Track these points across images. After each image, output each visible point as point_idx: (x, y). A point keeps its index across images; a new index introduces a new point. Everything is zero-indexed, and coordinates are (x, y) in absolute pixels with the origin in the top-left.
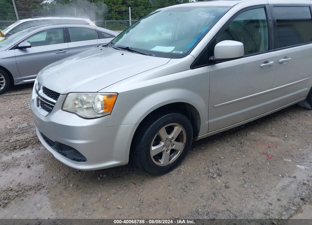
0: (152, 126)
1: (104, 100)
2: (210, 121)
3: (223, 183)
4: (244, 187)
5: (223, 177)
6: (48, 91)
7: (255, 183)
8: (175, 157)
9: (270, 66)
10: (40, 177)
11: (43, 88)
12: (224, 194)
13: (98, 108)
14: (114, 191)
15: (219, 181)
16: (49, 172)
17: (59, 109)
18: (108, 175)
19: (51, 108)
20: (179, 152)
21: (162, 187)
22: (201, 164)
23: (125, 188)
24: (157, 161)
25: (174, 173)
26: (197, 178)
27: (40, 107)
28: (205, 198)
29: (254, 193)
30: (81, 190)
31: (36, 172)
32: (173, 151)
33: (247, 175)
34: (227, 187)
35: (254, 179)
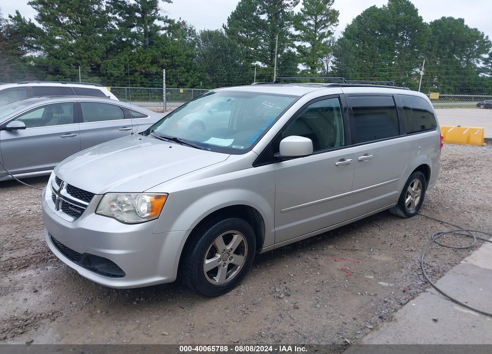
0: (206, 233)
1: (151, 202)
2: (277, 229)
3: (291, 303)
4: (316, 307)
5: (292, 296)
6: (76, 191)
7: (329, 303)
8: (234, 274)
9: (348, 164)
10: (54, 303)
11: (67, 187)
12: (292, 316)
13: (141, 211)
14: (156, 316)
15: (286, 301)
16: (65, 297)
17: (92, 213)
18: (146, 299)
19: (80, 212)
20: (239, 267)
21: (217, 310)
22: (265, 283)
23: (170, 313)
24: (211, 278)
25: (232, 294)
26: (259, 299)
27: (61, 210)
28: (270, 320)
29: (328, 313)
30: (112, 317)
31: (47, 297)
32: (231, 267)
33: (320, 294)
34: (296, 308)
35: (328, 298)
